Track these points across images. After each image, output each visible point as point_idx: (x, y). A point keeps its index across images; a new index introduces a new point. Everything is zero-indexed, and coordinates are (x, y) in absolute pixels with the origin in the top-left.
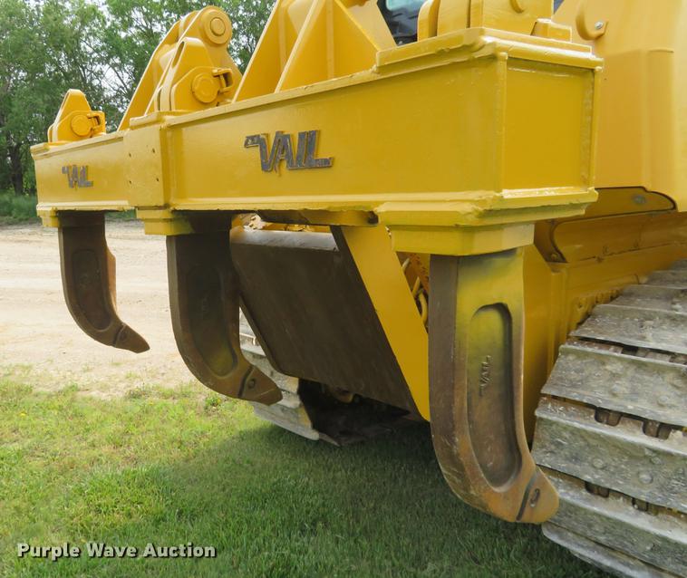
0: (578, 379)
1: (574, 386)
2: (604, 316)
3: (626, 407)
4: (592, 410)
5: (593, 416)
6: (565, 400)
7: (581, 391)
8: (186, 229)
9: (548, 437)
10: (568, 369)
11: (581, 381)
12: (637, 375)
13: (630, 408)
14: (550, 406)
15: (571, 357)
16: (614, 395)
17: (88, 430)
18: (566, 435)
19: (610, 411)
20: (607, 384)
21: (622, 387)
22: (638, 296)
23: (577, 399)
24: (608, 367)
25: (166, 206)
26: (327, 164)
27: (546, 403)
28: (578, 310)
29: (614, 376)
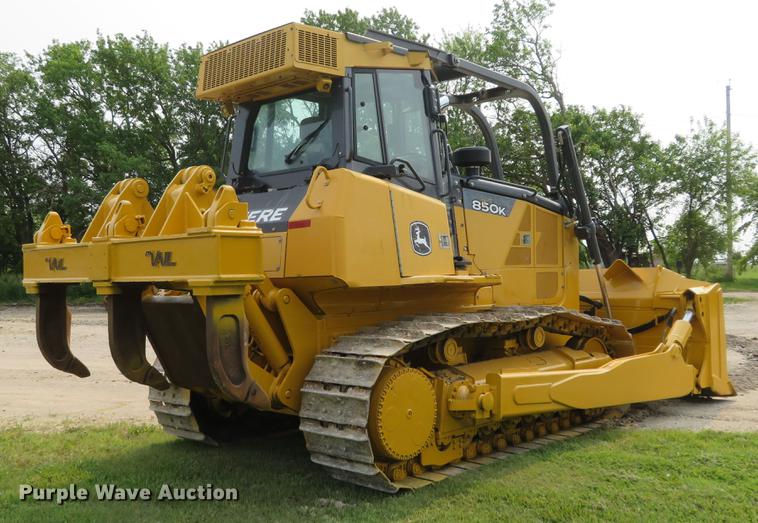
1: (318, 375)
2: (341, 342)
3: (335, 381)
4: (323, 385)
6: (313, 382)
7: (320, 377)
8: (119, 292)
9: (307, 402)
10: (317, 367)
11: (321, 372)
12: (342, 366)
14: (308, 386)
15: (320, 361)
16: (332, 376)
18: (314, 399)
19: (329, 383)
20: (331, 372)
21: (336, 372)
23: (318, 381)
25: (109, 280)
26: (174, 264)
27: (306, 384)
29: (334, 368)
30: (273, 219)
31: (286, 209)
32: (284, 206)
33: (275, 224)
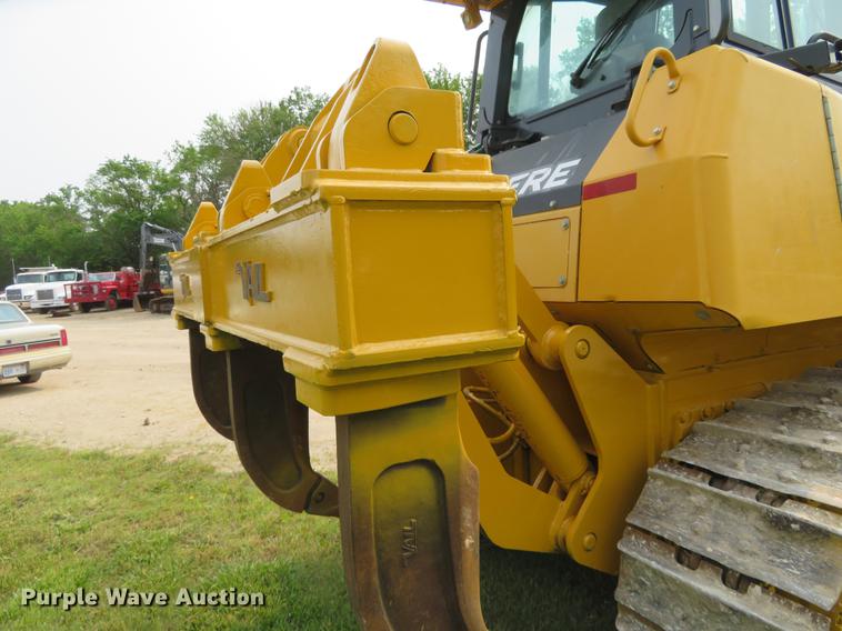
0: (663, 508)
1: (658, 517)
2: (704, 435)
3: (705, 550)
4: (673, 548)
5: (673, 555)
6: (647, 533)
7: (664, 524)
9: (632, 575)
10: (655, 497)
11: (665, 511)
12: (721, 511)
13: (709, 550)
14: (633, 538)
15: (659, 483)
16: (696, 533)
17: (243, 518)
18: (650, 574)
19: (690, 552)
20: (691, 518)
21: (705, 523)
22: (749, 412)
23: (658, 533)
24: (693, 498)
26: (267, 299)
27: (629, 534)
28: (681, 425)
29: (698, 510)
30: (551, 185)
31: (576, 162)
32: (572, 158)
33: (555, 193)
